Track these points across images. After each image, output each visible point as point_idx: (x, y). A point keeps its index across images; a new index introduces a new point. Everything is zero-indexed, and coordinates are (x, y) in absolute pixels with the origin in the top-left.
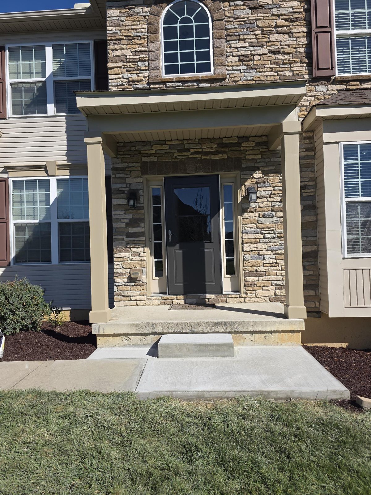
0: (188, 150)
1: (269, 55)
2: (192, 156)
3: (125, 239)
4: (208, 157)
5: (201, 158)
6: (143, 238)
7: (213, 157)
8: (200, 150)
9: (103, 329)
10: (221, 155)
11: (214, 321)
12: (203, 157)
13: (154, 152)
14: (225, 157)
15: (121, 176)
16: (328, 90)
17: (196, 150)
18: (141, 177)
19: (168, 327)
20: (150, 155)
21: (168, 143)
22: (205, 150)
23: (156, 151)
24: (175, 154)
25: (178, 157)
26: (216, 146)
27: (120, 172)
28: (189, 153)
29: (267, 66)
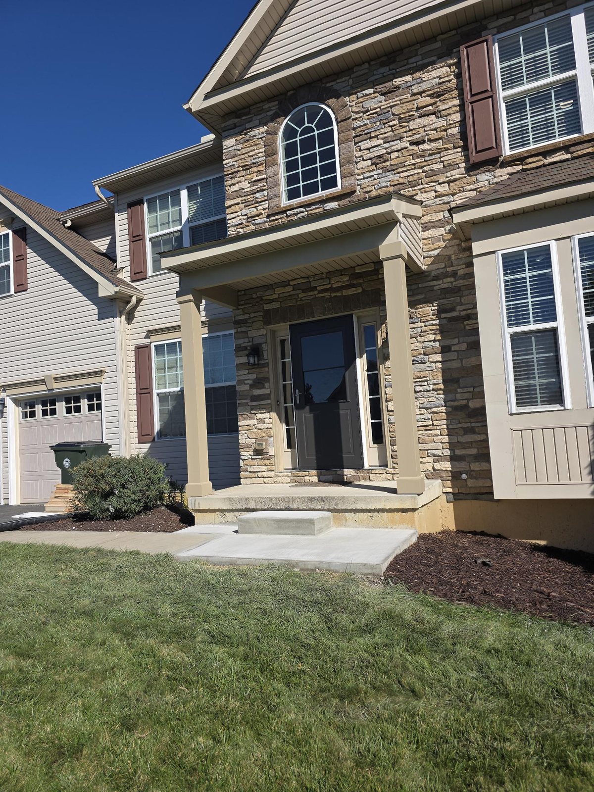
0: (315, 288)
1: (410, 148)
2: (319, 295)
3: (250, 404)
4: (339, 294)
5: (331, 296)
6: (269, 402)
7: (345, 293)
8: (329, 286)
9: (199, 504)
10: (354, 289)
11: (310, 496)
12: (333, 295)
13: (277, 296)
14: (360, 290)
15: (243, 329)
16: (495, 177)
17: (324, 287)
18: (263, 328)
19: (261, 503)
20: (273, 301)
21: (292, 283)
22: (334, 286)
23: (279, 294)
24: (300, 296)
25: (303, 299)
26: (347, 278)
27: (242, 325)
28: (316, 292)
29: (408, 163)
